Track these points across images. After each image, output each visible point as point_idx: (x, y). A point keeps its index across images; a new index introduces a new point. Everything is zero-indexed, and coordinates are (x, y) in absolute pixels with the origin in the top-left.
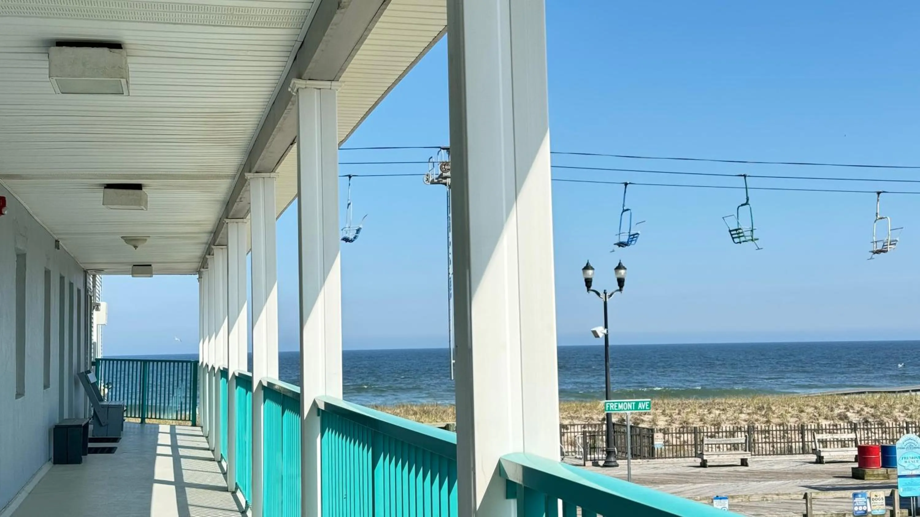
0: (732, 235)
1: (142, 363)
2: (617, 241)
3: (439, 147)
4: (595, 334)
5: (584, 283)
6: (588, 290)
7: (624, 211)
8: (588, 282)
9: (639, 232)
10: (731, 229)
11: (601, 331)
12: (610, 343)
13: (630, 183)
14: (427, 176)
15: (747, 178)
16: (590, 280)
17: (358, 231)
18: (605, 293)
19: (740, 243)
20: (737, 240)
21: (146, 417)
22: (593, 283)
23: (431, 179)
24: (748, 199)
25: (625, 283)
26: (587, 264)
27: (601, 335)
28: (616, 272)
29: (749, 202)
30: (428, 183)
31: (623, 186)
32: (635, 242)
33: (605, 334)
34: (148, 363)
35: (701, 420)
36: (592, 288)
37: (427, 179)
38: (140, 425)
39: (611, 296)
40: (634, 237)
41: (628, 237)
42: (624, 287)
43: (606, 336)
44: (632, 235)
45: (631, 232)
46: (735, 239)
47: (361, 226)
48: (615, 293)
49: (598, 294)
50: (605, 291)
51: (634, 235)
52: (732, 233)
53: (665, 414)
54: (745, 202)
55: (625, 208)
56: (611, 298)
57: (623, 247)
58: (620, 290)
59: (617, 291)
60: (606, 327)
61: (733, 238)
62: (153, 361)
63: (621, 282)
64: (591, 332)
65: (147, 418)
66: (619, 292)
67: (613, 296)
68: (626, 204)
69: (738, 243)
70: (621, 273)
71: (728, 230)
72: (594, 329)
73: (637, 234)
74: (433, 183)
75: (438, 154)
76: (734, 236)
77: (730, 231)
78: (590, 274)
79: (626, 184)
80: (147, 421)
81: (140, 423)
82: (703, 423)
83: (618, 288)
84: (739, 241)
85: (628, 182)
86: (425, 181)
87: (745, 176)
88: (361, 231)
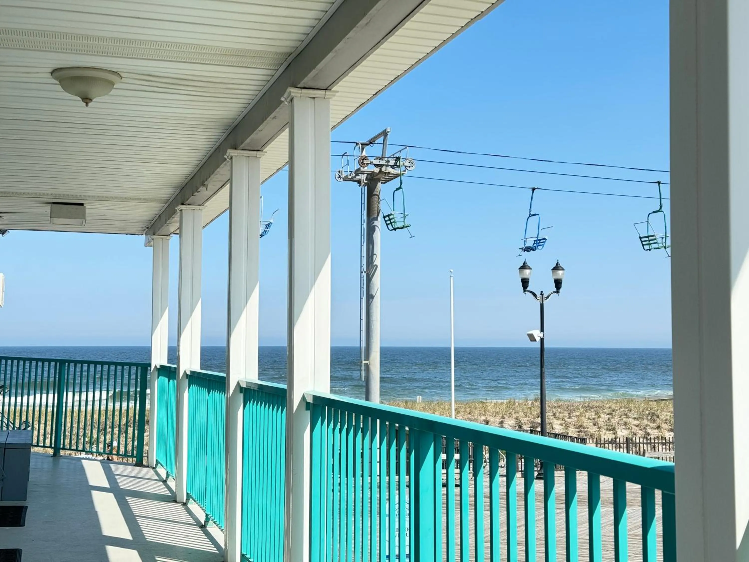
0: (642, 242)
1: (58, 364)
2: (522, 246)
3: (354, 143)
4: (532, 338)
5: (521, 283)
6: (525, 291)
7: (531, 216)
8: (525, 283)
9: (546, 238)
10: (641, 236)
11: (537, 334)
12: (546, 346)
13: (538, 188)
14: (339, 173)
15: (661, 185)
16: (527, 280)
17: (268, 226)
18: (542, 294)
19: (650, 250)
20: (647, 247)
21: (62, 446)
22: (530, 284)
23: (343, 176)
24: (661, 207)
25: (563, 284)
26: (524, 263)
27: (538, 339)
28: (553, 272)
29: (663, 209)
30: (340, 180)
31: (530, 191)
32: (542, 248)
33: (541, 337)
34: (67, 364)
35: (594, 425)
36: (528, 289)
37: (339, 175)
38: (51, 459)
39: (548, 297)
40: (540, 243)
41: (533, 242)
42: (561, 289)
43: (542, 340)
44: (539, 240)
45: (539, 237)
46: (645, 246)
47: (272, 221)
48: (552, 295)
49: (535, 295)
50: (542, 292)
51: (540, 240)
52: (643, 240)
53: (557, 418)
54: (658, 209)
55: (532, 213)
56: (547, 300)
57: (528, 251)
58: (558, 292)
59: (554, 292)
60: (542, 330)
61: (643, 245)
62: (76, 362)
63: (558, 283)
64: (527, 335)
65: (64, 449)
66: (556, 294)
67: (550, 297)
68: (532, 209)
69: (647, 250)
70: (559, 274)
71: (639, 237)
72: (530, 332)
73: (545, 239)
74: (346, 179)
75: (355, 149)
76: (644, 243)
77: (641, 238)
78: (527, 274)
79: (534, 189)
80: (62, 452)
81: (52, 457)
82: (597, 427)
83: (555, 290)
84: (648, 248)
85: (536, 187)
86: (336, 177)
87: (659, 183)
88: (272, 227)
